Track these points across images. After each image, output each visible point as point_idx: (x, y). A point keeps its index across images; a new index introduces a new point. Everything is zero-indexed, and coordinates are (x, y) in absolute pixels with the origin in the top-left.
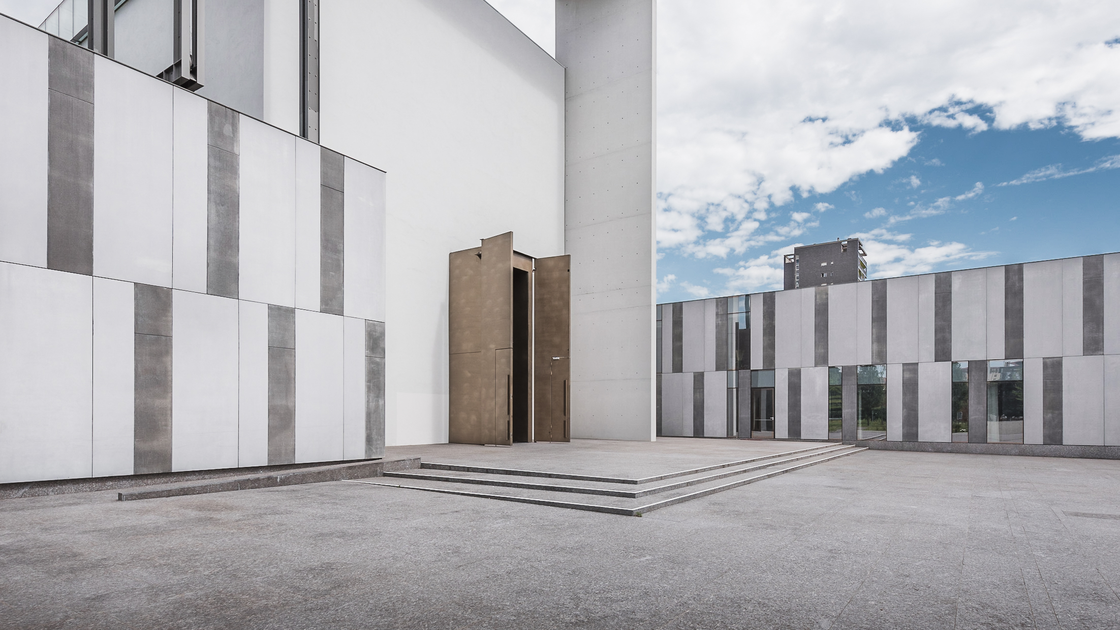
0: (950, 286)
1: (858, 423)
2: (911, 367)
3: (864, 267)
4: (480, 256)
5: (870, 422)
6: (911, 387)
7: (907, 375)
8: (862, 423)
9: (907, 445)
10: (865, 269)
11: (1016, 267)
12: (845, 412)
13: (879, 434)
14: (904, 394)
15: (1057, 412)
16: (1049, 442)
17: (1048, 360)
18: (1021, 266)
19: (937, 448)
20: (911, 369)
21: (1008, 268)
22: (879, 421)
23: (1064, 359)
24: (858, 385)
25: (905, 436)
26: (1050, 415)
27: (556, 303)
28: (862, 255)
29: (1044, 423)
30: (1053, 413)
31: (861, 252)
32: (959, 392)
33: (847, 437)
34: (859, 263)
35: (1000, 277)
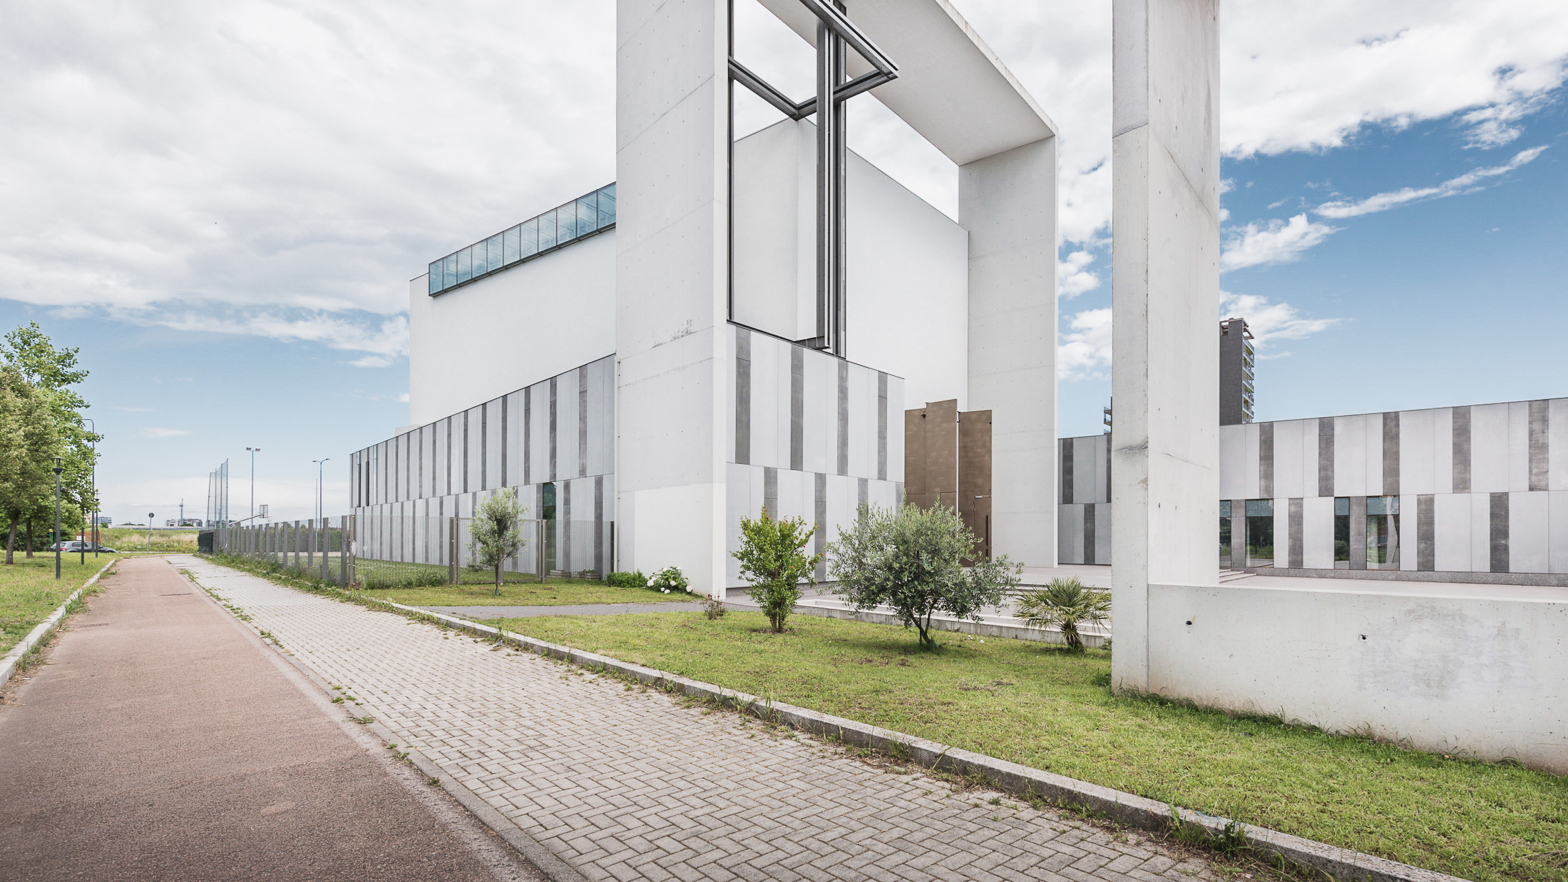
0: (1333, 430)
1: (1246, 551)
2: (1296, 502)
3: (1250, 353)
4: (924, 416)
5: (1258, 549)
6: (1296, 520)
7: (1293, 509)
8: (1251, 551)
9: (1292, 571)
10: (1252, 357)
11: (1393, 415)
12: (1234, 541)
13: (1266, 562)
14: (1290, 525)
15: (1429, 542)
16: (1421, 568)
17: (1421, 497)
18: (1397, 414)
19: (1321, 574)
20: (1297, 503)
21: (1386, 416)
22: (1265, 549)
23: (1436, 496)
24: (1246, 517)
25: (1290, 563)
26: (1423, 545)
27: (979, 450)
28: (1247, 338)
29: (1418, 553)
30: (1426, 543)
31: (1245, 334)
32: (1342, 527)
33: (1236, 565)
34: (1244, 349)
35: (1379, 423)
